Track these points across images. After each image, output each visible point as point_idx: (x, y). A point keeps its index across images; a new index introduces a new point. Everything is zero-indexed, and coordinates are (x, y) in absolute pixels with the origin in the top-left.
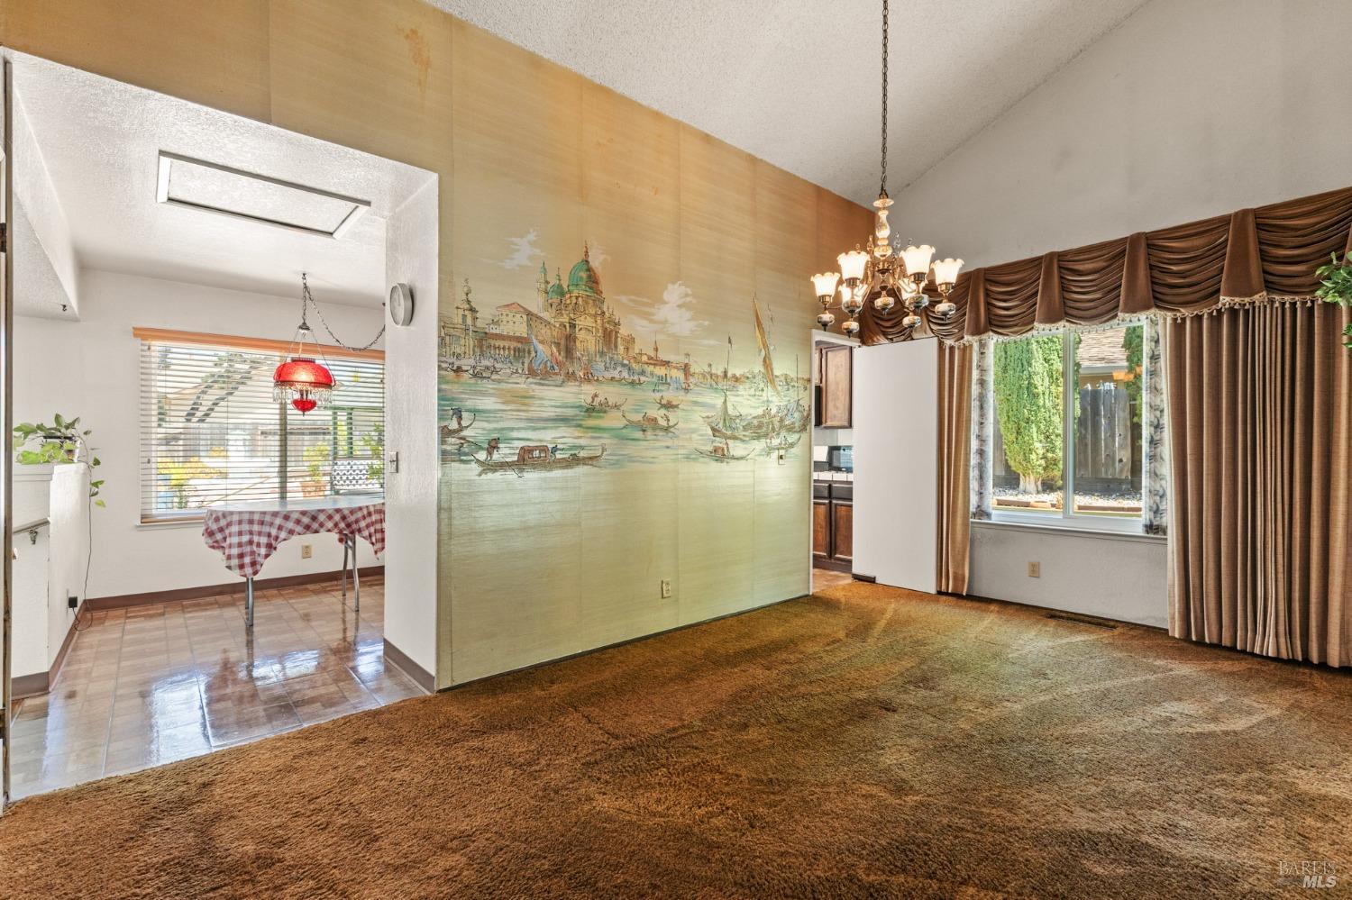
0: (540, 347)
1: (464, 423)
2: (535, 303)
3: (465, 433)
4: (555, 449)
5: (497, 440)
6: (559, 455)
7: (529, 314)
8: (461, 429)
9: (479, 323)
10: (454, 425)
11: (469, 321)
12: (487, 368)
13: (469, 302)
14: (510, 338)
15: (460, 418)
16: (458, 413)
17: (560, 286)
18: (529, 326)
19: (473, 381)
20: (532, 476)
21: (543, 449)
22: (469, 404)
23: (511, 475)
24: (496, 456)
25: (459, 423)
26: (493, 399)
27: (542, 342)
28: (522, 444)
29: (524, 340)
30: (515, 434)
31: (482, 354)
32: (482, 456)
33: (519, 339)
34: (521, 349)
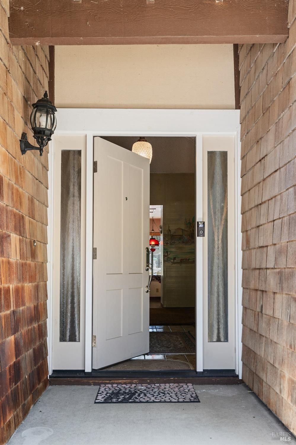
0: (185, 237)
1: (168, 254)
2: (183, 227)
3: (168, 256)
4: (189, 259)
5: (175, 257)
6: (190, 261)
7: (182, 230)
8: (168, 255)
9: (171, 233)
10: (166, 255)
11: (169, 233)
12: (173, 242)
13: (169, 229)
14: (178, 236)
15: (168, 253)
16: (167, 252)
17: (190, 222)
18: (183, 232)
19: (170, 245)
20: (184, 265)
21: (186, 259)
22: (169, 250)
23: (179, 265)
24: (175, 261)
25: (167, 254)
26: (174, 249)
27: (185, 235)
28: (181, 258)
29: (182, 236)
30: (179, 256)
31: (172, 240)
32: (172, 261)
33: (180, 236)
34: (181, 237)
